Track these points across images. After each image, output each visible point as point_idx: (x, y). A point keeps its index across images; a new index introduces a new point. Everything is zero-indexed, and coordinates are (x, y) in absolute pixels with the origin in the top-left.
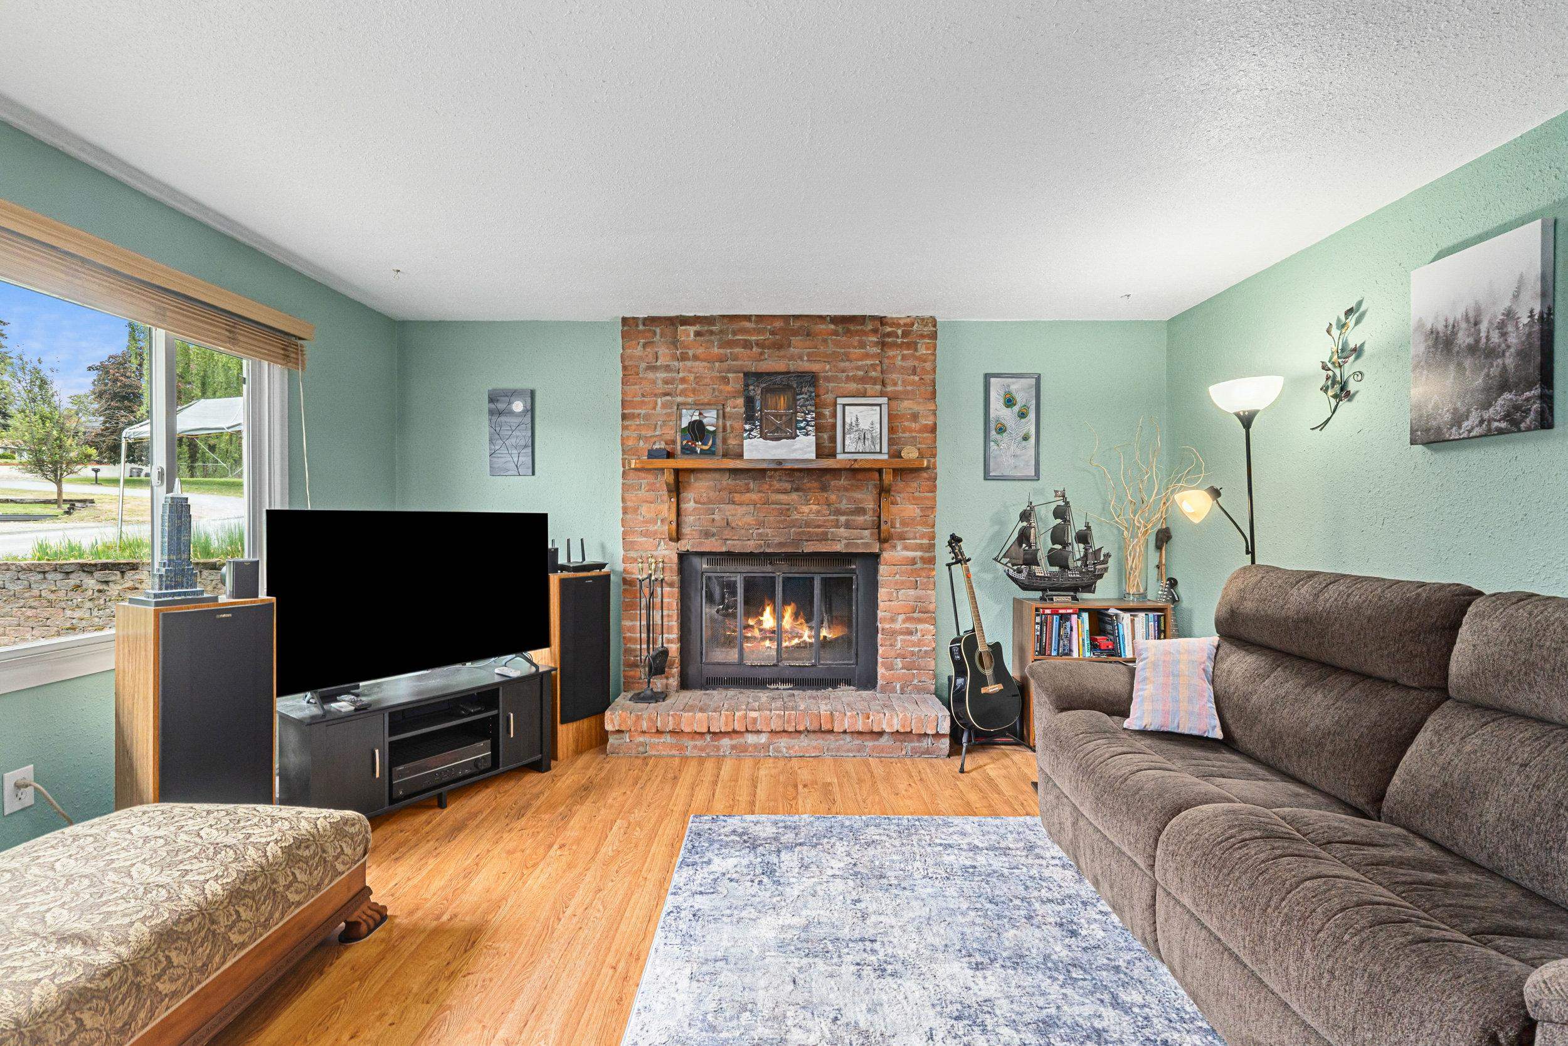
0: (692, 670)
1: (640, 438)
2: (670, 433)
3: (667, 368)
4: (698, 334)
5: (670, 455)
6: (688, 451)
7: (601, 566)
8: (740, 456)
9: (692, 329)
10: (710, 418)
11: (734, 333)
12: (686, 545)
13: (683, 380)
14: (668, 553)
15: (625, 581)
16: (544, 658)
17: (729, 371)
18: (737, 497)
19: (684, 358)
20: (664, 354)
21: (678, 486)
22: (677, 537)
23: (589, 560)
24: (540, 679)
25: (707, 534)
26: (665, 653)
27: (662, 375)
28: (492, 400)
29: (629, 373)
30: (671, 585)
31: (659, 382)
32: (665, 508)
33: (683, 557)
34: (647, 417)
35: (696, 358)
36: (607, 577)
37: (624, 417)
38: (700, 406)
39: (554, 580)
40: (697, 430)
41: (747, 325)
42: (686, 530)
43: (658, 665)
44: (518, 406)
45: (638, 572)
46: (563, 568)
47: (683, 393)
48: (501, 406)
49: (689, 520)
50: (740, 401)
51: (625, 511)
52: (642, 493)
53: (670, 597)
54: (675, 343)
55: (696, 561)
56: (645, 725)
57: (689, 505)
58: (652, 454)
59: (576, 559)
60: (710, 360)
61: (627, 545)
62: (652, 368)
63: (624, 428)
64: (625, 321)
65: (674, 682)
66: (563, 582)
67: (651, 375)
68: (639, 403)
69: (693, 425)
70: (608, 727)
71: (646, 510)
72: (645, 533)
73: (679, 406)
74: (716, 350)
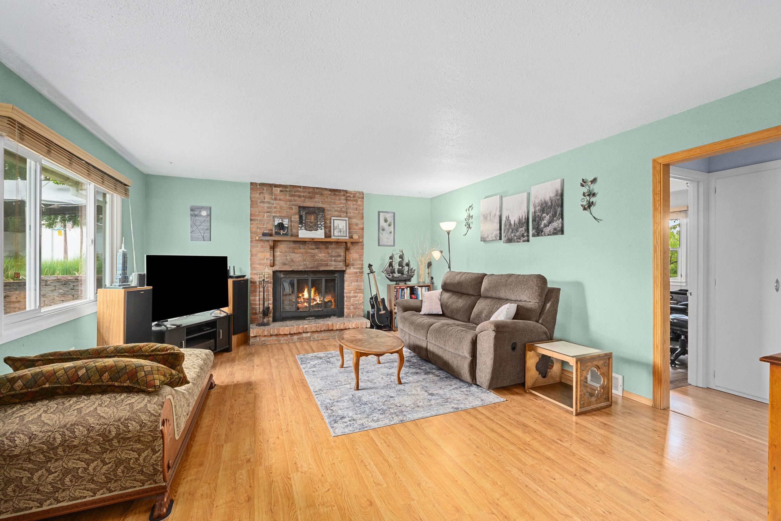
0: (278, 314)
1: (258, 228)
2: (270, 226)
3: (269, 203)
4: (281, 191)
5: (271, 235)
6: (278, 234)
7: (244, 276)
8: (298, 236)
9: (279, 189)
10: (286, 222)
11: (295, 192)
12: (276, 268)
13: (275, 208)
14: (268, 271)
15: (251, 282)
16: (227, 310)
17: (293, 205)
18: (296, 250)
19: (276, 199)
20: (267, 197)
21: (274, 246)
22: (273, 265)
24: (229, 317)
25: (285, 264)
26: (269, 308)
27: (266, 205)
28: (192, 210)
29: (253, 203)
30: (270, 283)
31: (266, 208)
32: (268, 255)
33: (274, 272)
34: (260, 220)
35: (280, 200)
36: (247, 280)
37: (251, 220)
38: (282, 217)
39: (230, 282)
40: (281, 226)
41: (300, 189)
42: (276, 262)
43: (266, 313)
44: (204, 213)
45: (257, 279)
46: (232, 277)
47: (275, 212)
48: (196, 213)
49: (278, 259)
50: (297, 216)
51: (252, 255)
52: (258, 249)
53: (269, 287)
54: (271, 194)
55: (278, 274)
56: (266, 333)
57: (278, 253)
58: (264, 235)
60: (286, 201)
61: (252, 268)
62: (263, 202)
63: (251, 224)
64: (251, 184)
65: (271, 319)
66: (234, 282)
67: (262, 205)
68: (258, 215)
69: (279, 224)
70: (252, 335)
71: (260, 255)
72: (260, 264)
73: (274, 217)
74: (288, 197)
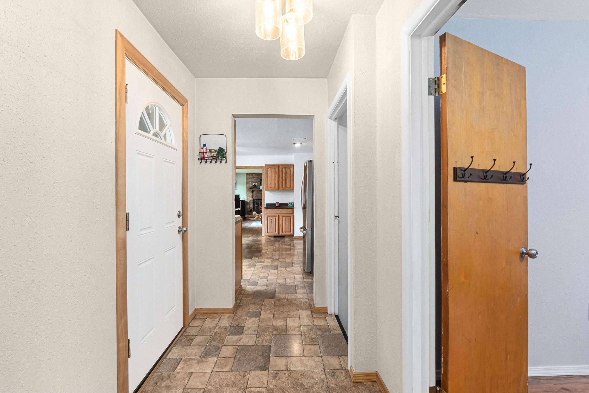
1: (248, 186)
2: (252, 186)
3: (251, 178)
4: (255, 175)
5: (252, 188)
6: (254, 188)
7: (244, 200)
8: (259, 188)
9: (254, 174)
10: (256, 184)
11: (259, 175)
12: (254, 198)
13: (253, 180)
16: (239, 209)
17: (258, 179)
18: (259, 193)
19: (253, 177)
20: (251, 177)
21: (253, 192)
22: (253, 197)
23: (243, 200)
24: (239, 211)
25: (256, 197)
26: (251, 210)
27: (251, 179)
29: (247, 179)
30: (252, 202)
31: (251, 180)
32: (251, 194)
33: (253, 199)
34: (249, 184)
35: (255, 178)
36: (245, 201)
37: (247, 184)
38: (255, 183)
39: (240, 201)
40: (255, 185)
41: (260, 174)
42: (254, 196)
45: (248, 201)
46: (241, 200)
50: (260, 182)
51: (247, 194)
52: (249, 192)
53: (252, 204)
54: (252, 176)
56: (250, 216)
57: (254, 194)
58: (250, 188)
59: (241, 199)
60: (256, 178)
61: (247, 198)
62: (250, 178)
64: (247, 173)
66: (241, 202)
67: (250, 179)
68: (248, 182)
69: (254, 185)
70: (246, 217)
71: (249, 194)
72: (249, 197)
73: (253, 183)
74: (257, 177)
